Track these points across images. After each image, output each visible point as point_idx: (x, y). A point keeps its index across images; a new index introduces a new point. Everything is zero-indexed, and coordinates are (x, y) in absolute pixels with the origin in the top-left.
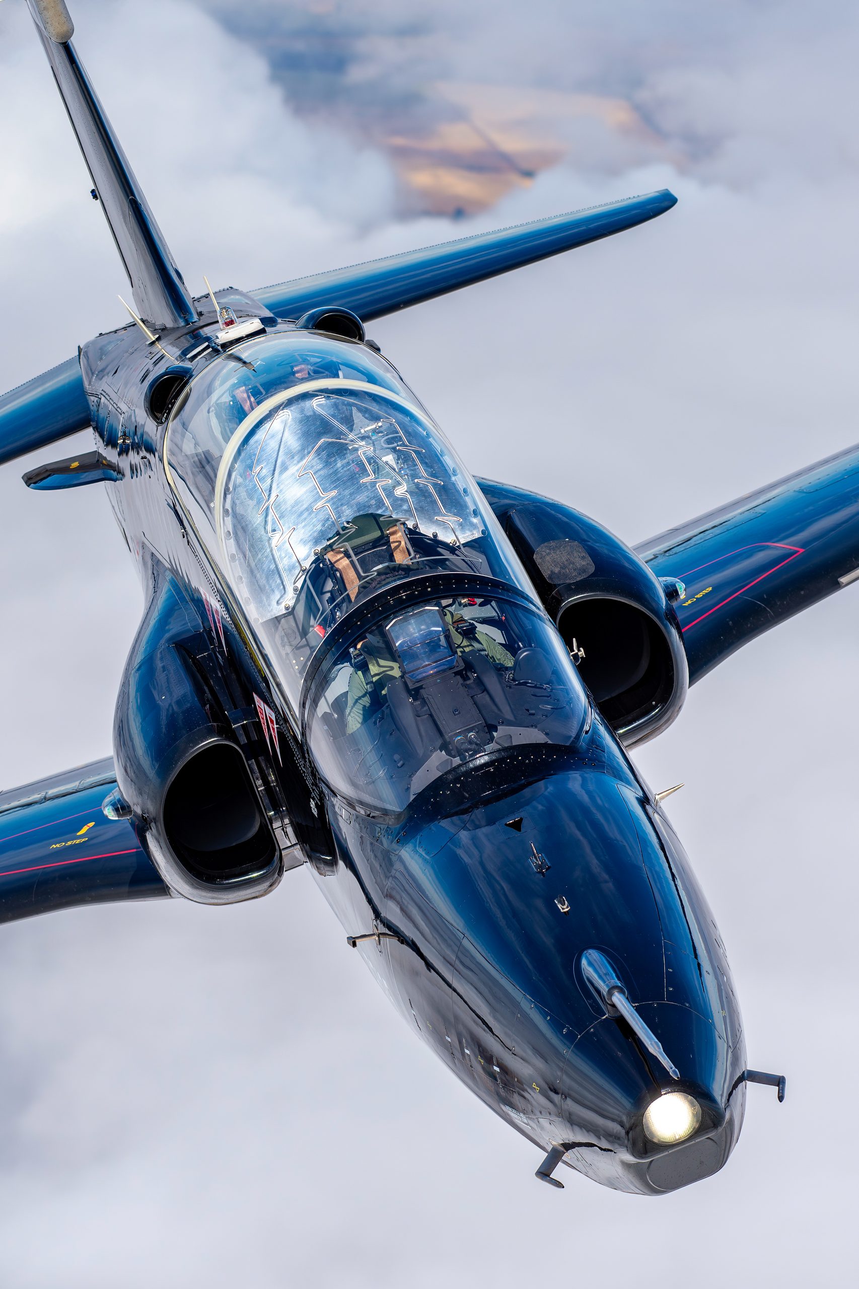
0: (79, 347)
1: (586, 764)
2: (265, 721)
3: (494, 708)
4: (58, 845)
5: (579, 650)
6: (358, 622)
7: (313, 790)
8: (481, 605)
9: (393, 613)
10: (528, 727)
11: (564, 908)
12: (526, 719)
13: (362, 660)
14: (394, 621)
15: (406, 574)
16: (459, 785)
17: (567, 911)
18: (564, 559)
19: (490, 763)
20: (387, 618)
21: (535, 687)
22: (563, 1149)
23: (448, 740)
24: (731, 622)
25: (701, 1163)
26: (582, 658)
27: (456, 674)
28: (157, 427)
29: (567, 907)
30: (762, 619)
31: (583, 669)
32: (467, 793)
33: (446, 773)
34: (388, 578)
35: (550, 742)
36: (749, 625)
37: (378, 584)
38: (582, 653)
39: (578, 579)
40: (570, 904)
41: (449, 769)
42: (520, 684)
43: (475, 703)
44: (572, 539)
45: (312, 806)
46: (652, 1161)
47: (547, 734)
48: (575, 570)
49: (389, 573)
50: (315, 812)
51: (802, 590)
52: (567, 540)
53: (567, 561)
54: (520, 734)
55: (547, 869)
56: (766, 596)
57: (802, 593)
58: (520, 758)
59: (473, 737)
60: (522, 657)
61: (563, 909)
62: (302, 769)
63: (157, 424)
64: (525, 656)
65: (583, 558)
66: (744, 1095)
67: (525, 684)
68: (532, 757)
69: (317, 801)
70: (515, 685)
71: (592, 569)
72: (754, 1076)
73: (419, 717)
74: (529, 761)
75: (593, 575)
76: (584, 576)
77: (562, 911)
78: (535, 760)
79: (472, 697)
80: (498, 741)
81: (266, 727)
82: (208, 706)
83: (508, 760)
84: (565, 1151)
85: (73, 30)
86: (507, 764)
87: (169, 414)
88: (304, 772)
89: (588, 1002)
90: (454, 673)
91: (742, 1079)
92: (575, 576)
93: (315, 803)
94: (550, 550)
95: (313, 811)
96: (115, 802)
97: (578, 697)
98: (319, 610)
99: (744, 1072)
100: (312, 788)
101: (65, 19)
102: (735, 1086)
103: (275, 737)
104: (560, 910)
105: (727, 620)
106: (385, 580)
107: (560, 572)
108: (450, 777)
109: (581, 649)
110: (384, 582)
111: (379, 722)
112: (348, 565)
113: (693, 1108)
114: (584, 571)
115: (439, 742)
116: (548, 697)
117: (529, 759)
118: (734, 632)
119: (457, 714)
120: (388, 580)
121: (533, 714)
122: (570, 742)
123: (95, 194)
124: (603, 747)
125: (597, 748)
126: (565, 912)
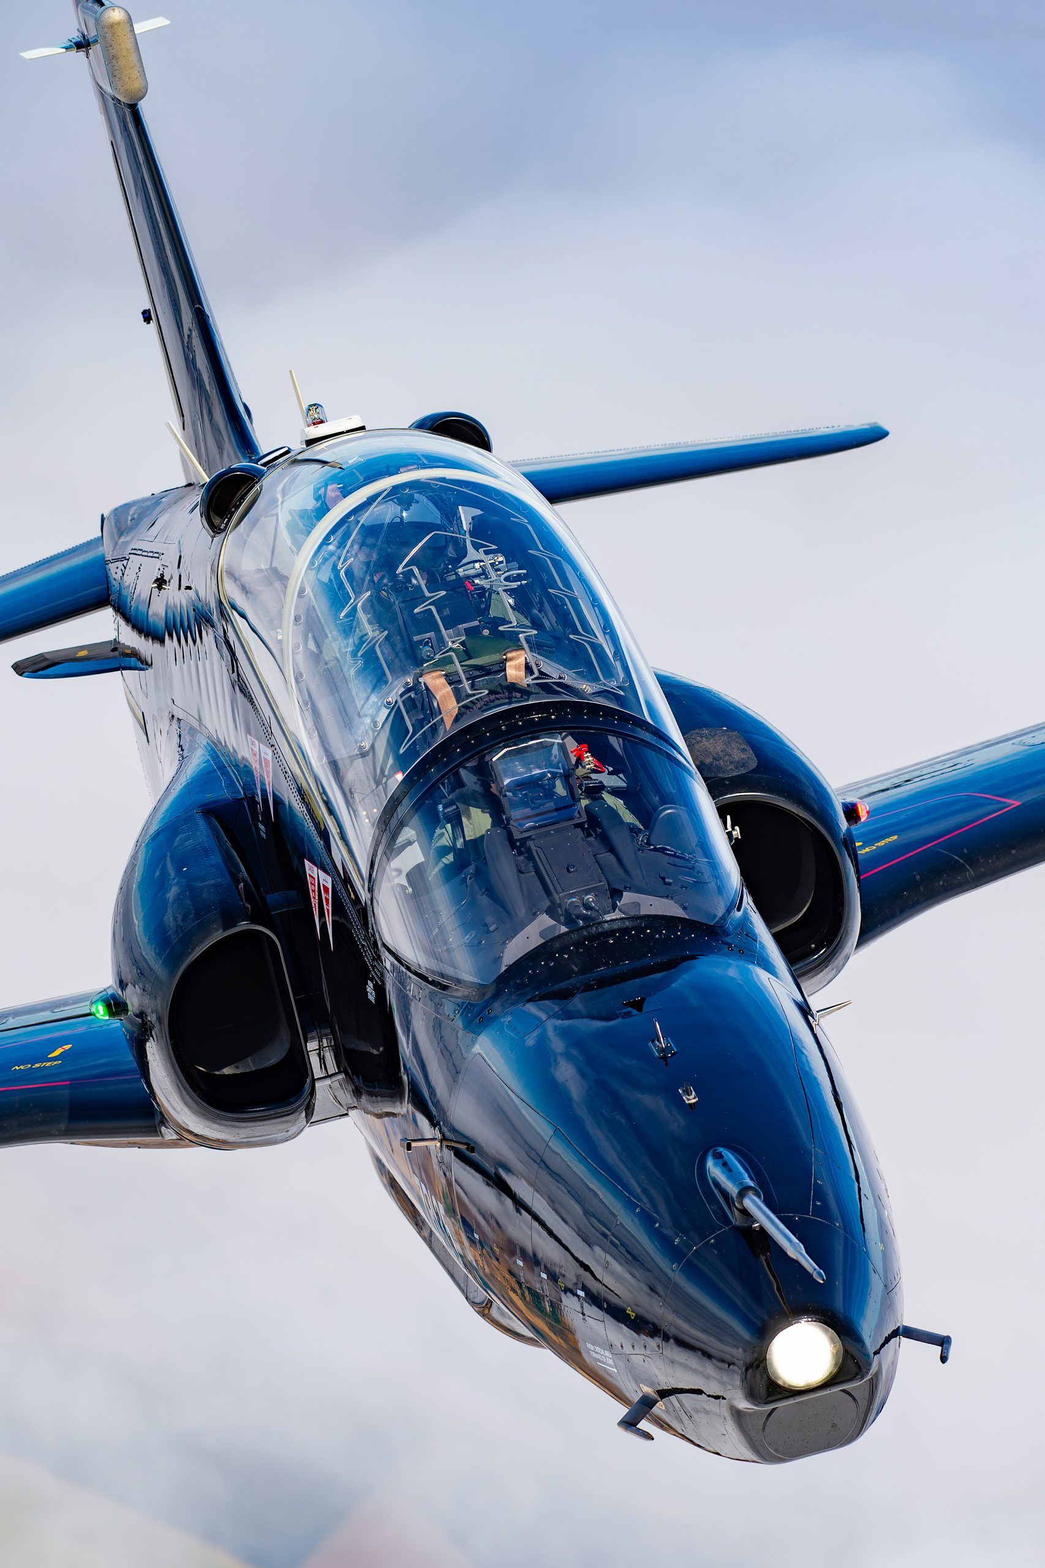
0: (102, 515)
1: (732, 950)
2: (317, 893)
3: (621, 871)
4: (22, 1067)
5: (733, 829)
6: (457, 749)
7: (373, 967)
8: (610, 773)
9: (504, 741)
10: (661, 897)
11: (692, 1099)
12: (662, 887)
13: (454, 810)
14: (505, 750)
15: (521, 697)
16: (566, 956)
17: (694, 1103)
18: (719, 749)
19: (609, 933)
20: (494, 748)
21: (675, 856)
22: (656, 1397)
23: (558, 901)
24: (919, 877)
25: (832, 1427)
26: (737, 839)
27: (577, 826)
28: (213, 537)
29: (695, 1098)
30: (959, 878)
31: (738, 848)
32: (576, 966)
33: (552, 940)
34: (498, 699)
35: (687, 917)
36: (941, 883)
37: (485, 705)
38: (737, 833)
39: (735, 774)
40: (698, 1095)
41: (556, 935)
42: (655, 850)
43: (597, 862)
44: (731, 729)
45: (368, 990)
46: (774, 1409)
47: (685, 908)
48: (731, 763)
49: (500, 694)
50: (372, 997)
51: (1014, 849)
52: (725, 728)
53: (722, 751)
54: (651, 905)
55: (673, 1055)
56: (967, 850)
57: (1014, 852)
58: (648, 931)
59: (591, 900)
60: (663, 817)
61: (689, 1100)
62: (360, 942)
63: (212, 534)
64: (669, 813)
65: (744, 750)
66: (896, 1352)
67: (663, 850)
68: (664, 932)
69: (376, 981)
70: (650, 850)
71: (753, 764)
72: (910, 1333)
73: (523, 873)
74: (660, 936)
75: (754, 771)
76: (743, 771)
77: (687, 1102)
78: (668, 935)
79: (594, 855)
80: (623, 909)
81: (317, 901)
82: (242, 884)
83: (633, 932)
84: (659, 1399)
85: (147, 89)
86: (631, 936)
87: (230, 519)
88: (363, 946)
89: (710, 1208)
90: (574, 825)
91: (895, 1333)
92: (731, 770)
93: (374, 985)
94: (702, 737)
95: (370, 997)
96: (108, 998)
97: (729, 876)
98: (409, 732)
99: (899, 1327)
100: (372, 965)
101: (138, 74)
102: (887, 1340)
103: (328, 910)
104: (684, 1101)
105: (914, 873)
106: (494, 700)
107: (711, 764)
108: (557, 945)
109: (737, 828)
110: (492, 704)
111: (470, 879)
112: (448, 693)
113: (832, 1346)
114: (744, 765)
115: (546, 903)
116: (690, 869)
117: (660, 933)
118: (922, 889)
119: (573, 872)
120: (497, 702)
121: (670, 884)
122: (715, 921)
123: (147, 317)
124: (755, 935)
125: (748, 936)
126: (690, 1105)
